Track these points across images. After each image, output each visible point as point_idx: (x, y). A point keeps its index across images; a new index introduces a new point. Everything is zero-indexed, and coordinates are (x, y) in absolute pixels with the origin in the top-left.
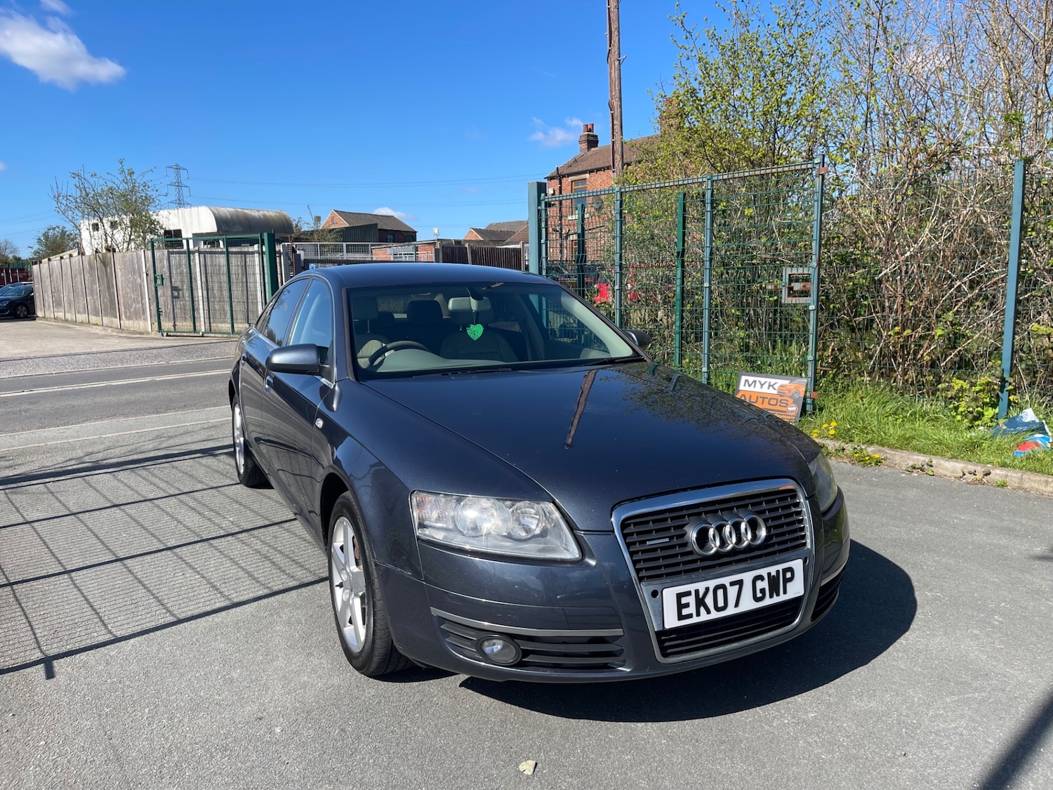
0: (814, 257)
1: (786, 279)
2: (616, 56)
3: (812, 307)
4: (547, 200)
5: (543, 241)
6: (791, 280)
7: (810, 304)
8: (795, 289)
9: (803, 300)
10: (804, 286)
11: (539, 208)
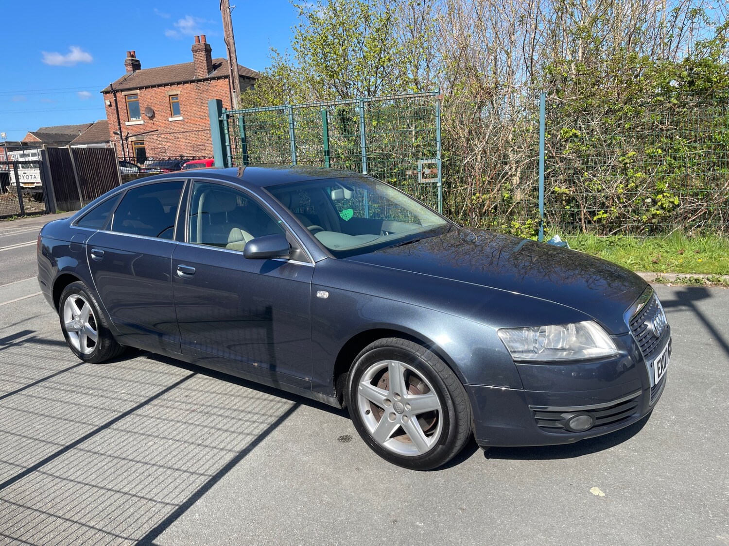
0: (438, 152)
1: (420, 168)
2: (227, 6)
3: (439, 184)
4: (228, 113)
5: (227, 144)
6: (423, 167)
7: (437, 183)
8: (426, 173)
9: (433, 180)
10: (432, 172)
11: (220, 119)
